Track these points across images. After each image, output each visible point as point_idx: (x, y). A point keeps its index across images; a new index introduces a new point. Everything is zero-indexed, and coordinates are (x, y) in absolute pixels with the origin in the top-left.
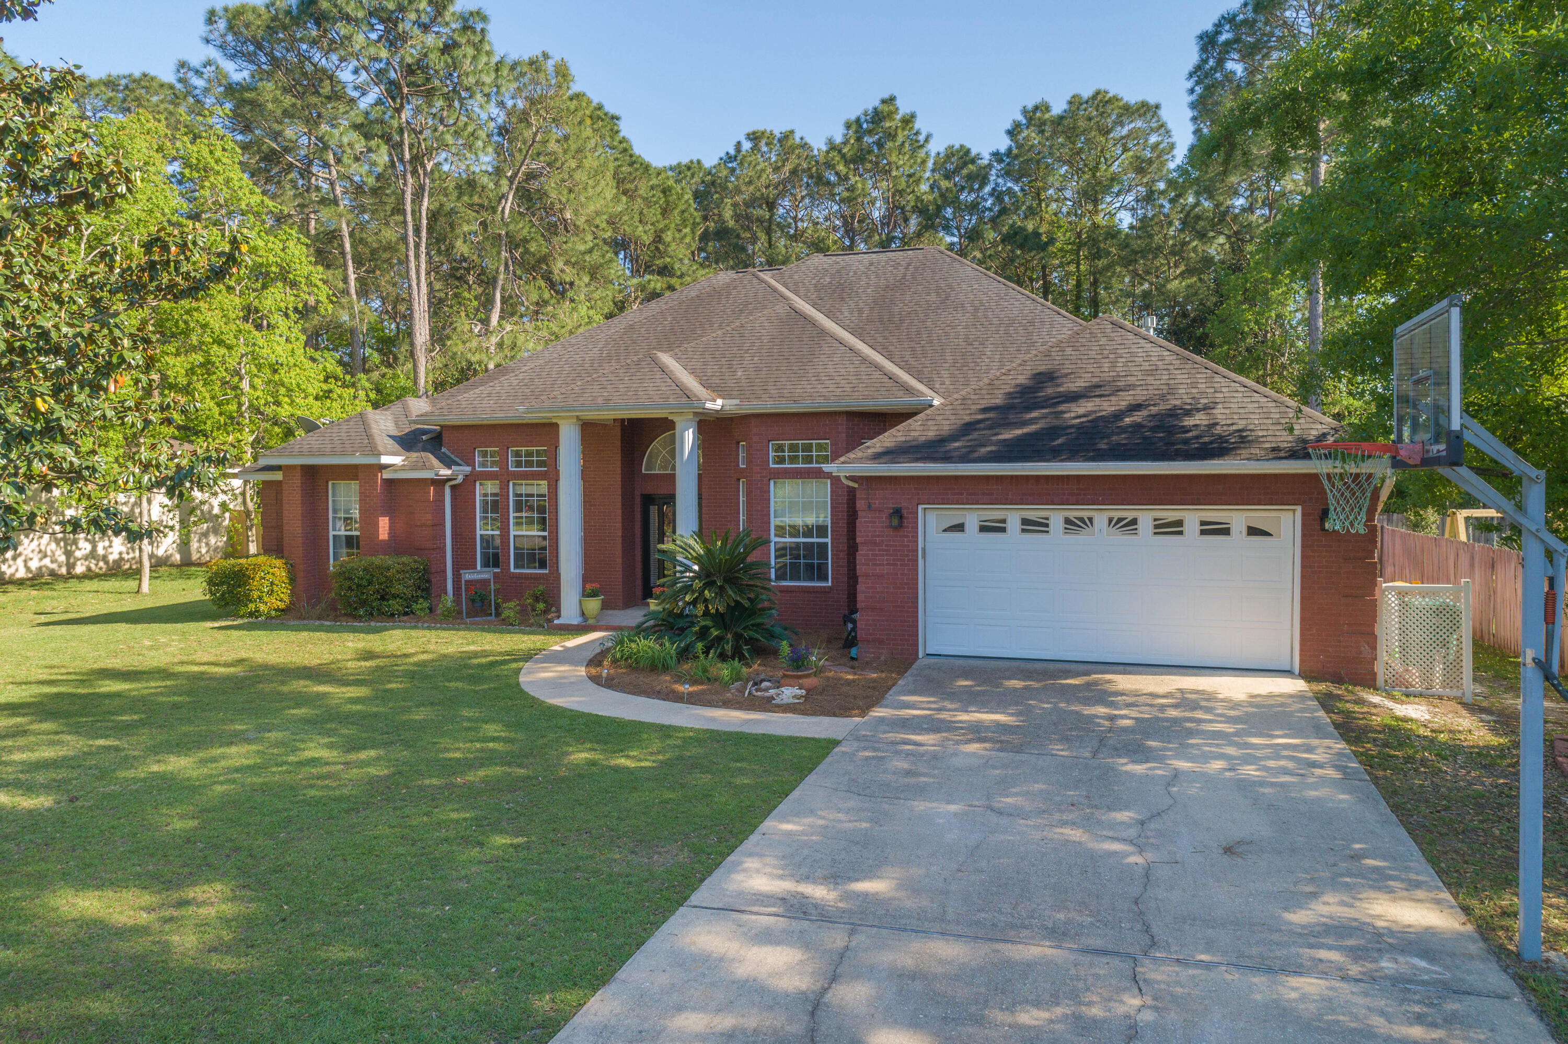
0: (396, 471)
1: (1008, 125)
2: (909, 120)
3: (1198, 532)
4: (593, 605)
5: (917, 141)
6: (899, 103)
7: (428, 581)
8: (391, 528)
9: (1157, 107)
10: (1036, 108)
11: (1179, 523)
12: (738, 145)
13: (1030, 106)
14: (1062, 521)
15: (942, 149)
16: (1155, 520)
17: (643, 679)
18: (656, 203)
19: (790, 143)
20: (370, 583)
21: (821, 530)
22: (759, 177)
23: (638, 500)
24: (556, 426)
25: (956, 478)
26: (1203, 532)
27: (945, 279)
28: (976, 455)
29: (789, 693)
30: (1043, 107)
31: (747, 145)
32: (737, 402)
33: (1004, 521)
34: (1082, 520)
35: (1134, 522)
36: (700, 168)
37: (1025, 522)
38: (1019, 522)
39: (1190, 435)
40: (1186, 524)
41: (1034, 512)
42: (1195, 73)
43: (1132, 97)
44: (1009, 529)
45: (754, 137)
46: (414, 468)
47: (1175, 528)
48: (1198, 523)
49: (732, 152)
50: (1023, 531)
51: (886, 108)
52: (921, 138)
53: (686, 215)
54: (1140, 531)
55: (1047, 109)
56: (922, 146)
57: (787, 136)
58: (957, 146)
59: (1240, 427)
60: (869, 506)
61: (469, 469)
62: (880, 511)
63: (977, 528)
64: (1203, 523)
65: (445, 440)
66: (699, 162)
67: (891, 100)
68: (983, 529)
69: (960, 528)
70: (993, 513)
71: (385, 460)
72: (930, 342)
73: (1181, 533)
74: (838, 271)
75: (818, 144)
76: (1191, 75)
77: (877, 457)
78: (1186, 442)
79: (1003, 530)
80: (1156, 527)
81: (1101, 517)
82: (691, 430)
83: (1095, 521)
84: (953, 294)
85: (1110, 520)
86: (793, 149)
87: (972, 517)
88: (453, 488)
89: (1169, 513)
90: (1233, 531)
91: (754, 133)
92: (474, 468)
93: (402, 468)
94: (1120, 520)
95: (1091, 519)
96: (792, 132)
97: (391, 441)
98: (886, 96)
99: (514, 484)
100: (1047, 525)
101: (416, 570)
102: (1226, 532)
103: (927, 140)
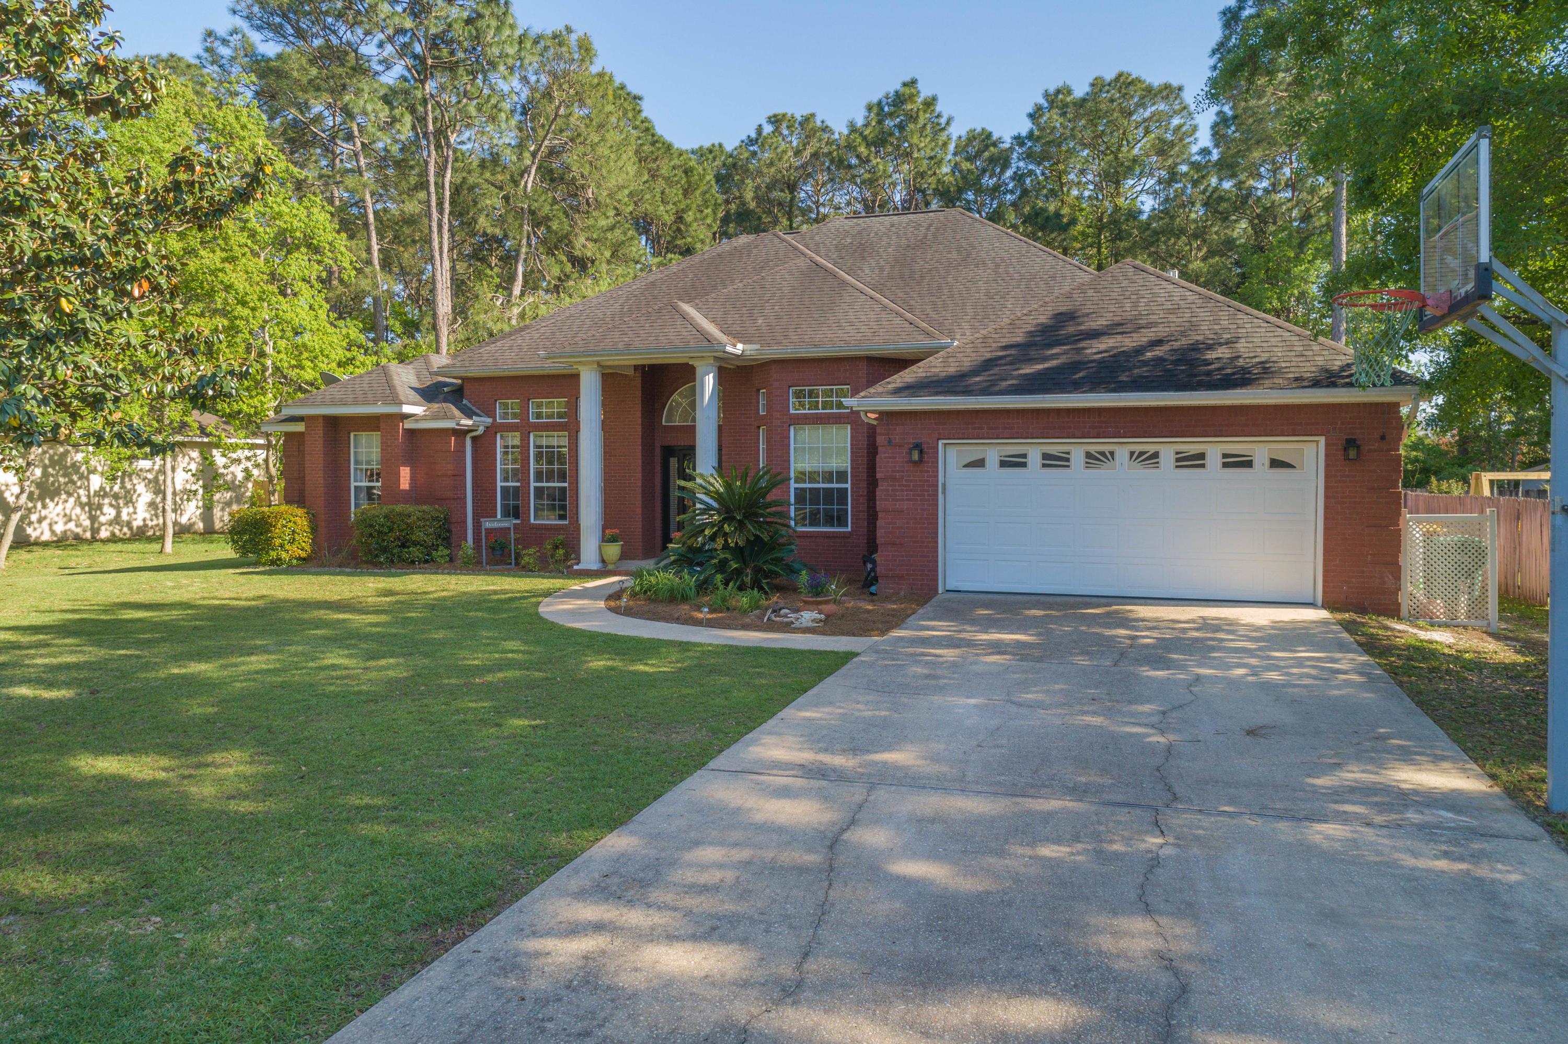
0: (417, 421)
1: (1030, 110)
2: (930, 103)
3: (1220, 465)
4: (613, 550)
5: (938, 124)
6: (920, 85)
7: (449, 531)
8: (413, 478)
9: (1180, 89)
10: (1058, 92)
11: (1202, 456)
12: (759, 129)
13: (1052, 90)
14: (1083, 455)
15: (963, 133)
16: (1177, 453)
17: (661, 609)
18: (678, 182)
19: (811, 126)
20: (391, 530)
21: (841, 476)
22: (780, 159)
23: (658, 451)
24: (576, 377)
25: (977, 412)
26: (1225, 465)
27: (966, 239)
28: (997, 388)
29: (808, 617)
31: (768, 129)
32: (757, 346)
33: (1024, 456)
34: (1103, 454)
35: (1156, 455)
36: (722, 151)
37: (1046, 456)
38: (1039, 457)
39: (1213, 367)
40: (1208, 457)
41: (1055, 447)
42: (1218, 50)
43: (1156, 80)
44: (1029, 464)
45: (775, 120)
46: (435, 418)
47: (1196, 460)
48: (1219, 456)
49: (753, 135)
50: (1044, 465)
51: (907, 91)
52: (943, 121)
53: (707, 196)
54: (1162, 465)
55: (1069, 92)
56: (943, 129)
57: (808, 119)
58: (979, 130)
59: (1263, 359)
60: (890, 441)
61: (490, 420)
62: (900, 446)
63: (997, 464)
64: (1225, 456)
65: (467, 392)
66: (720, 145)
67: (913, 83)
68: (1003, 464)
69: (980, 463)
70: (1013, 447)
71: (407, 409)
72: (951, 296)
73: (1203, 466)
74: (859, 233)
75: (840, 128)
76: (1214, 52)
77: (897, 392)
78: (1209, 373)
79: (1024, 465)
80: (1178, 460)
81: (1122, 450)
82: (711, 375)
83: (1117, 456)
84: (974, 252)
85: (1132, 453)
86: (814, 131)
87: (993, 453)
88: (474, 439)
89: (1191, 446)
90: (1256, 463)
91: (775, 116)
92: (495, 419)
93: (424, 418)
94: (1141, 453)
95: (1112, 453)
96: (813, 115)
97: (413, 393)
98: (907, 79)
99: (535, 436)
100: (1068, 460)
101: (437, 519)
102: (1249, 464)
103: (948, 123)
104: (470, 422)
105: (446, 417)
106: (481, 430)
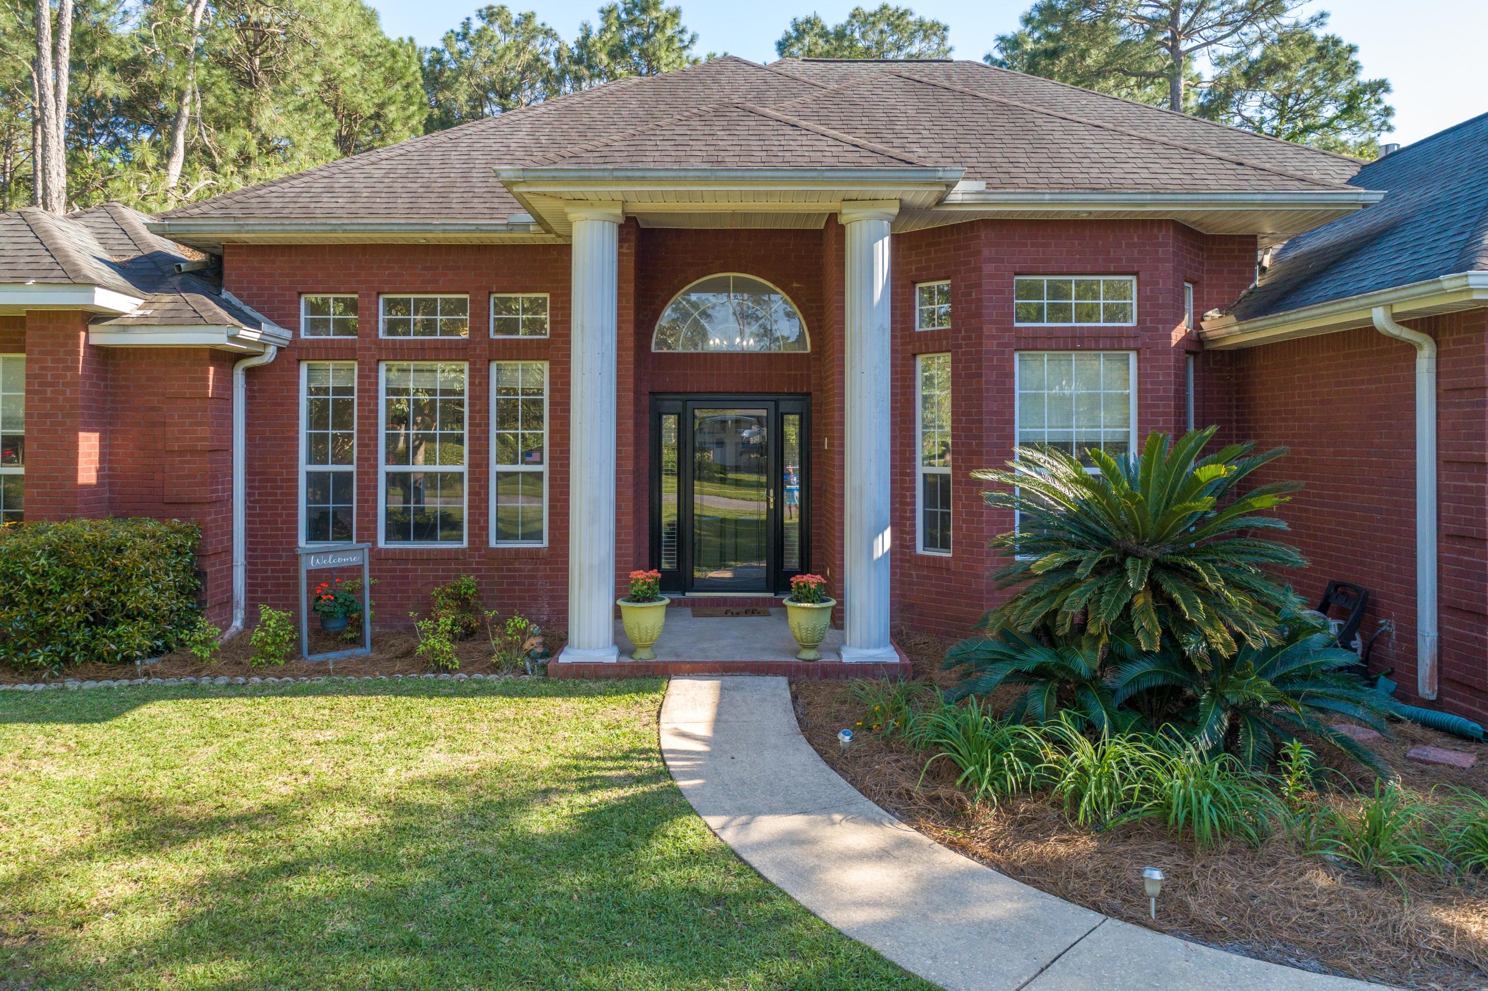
0: (125, 328)
1: (779, 36)
2: (674, 14)
5: (681, 41)
7: (200, 574)
8: (104, 457)
10: (808, 21)
12: (466, 25)
13: (801, 19)
15: (705, 56)
19: (530, 26)
20: (68, 585)
30: (811, 23)
31: (477, 24)
36: (414, 48)
45: (486, 14)
49: (458, 29)
52: (686, 37)
53: (411, 91)
55: (821, 23)
56: (685, 47)
57: (528, 18)
58: (719, 55)
61: (288, 334)
65: (225, 275)
66: (411, 40)
71: (104, 299)
86: (535, 33)
88: (250, 372)
91: (490, 8)
92: (298, 333)
93: (143, 323)
96: (532, 15)
97: (107, 269)
99: (390, 369)
101: (179, 552)
103: (692, 41)
104: (253, 335)
105: (198, 320)
106: (270, 356)
